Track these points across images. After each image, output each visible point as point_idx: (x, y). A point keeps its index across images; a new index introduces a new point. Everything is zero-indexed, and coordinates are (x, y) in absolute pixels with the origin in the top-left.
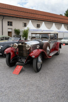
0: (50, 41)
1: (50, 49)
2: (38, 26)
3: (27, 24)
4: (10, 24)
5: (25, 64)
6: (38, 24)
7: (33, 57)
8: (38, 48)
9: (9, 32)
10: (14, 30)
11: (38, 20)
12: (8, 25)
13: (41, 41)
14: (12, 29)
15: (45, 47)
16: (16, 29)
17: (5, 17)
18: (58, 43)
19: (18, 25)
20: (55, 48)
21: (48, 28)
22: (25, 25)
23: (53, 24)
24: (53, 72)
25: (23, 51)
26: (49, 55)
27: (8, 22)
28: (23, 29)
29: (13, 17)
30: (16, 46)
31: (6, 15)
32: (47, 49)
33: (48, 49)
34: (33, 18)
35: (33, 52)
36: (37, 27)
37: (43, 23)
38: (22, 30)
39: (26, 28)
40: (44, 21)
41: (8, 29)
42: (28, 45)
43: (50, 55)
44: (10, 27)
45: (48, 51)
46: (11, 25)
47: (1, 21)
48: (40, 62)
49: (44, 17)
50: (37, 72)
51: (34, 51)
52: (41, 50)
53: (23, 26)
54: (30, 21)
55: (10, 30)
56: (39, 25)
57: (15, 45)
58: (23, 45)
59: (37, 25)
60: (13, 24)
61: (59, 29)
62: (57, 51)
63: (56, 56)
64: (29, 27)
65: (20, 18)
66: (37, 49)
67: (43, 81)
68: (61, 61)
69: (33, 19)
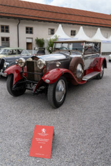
0: (84, 54)
1: (83, 68)
2: (73, 33)
3: (55, 30)
4: (29, 31)
5: (34, 94)
6: (74, 29)
7: (48, 81)
8: (58, 66)
9: (28, 44)
10: (36, 40)
11: (73, 24)
12: (27, 32)
13: (68, 54)
14: (32, 38)
15: (73, 65)
16: (39, 38)
17: (21, 21)
18: (101, 59)
19: (41, 32)
20: (94, 67)
21: (89, 37)
22: (52, 32)
23: (97, 29)
24: (86, 109)
25: (33, 71)
26: (81, 79)
27: (27, 28)
28: (49, 39)
29: (34, 20)
30: (22, 63)
31: (23, 17)
32: (76, 69)
33: (79, 68)
34: (64, 21)
35: (48, 73)
36: (72, 35)
37: (81, 27)
38: (47, 40)
39: (53, 37)
40: (82, 25)
41: (27, 38)
42: (41, 61)
43: (83, 79)
44: (29, 35)
45: (79, 71)
46: (31, 33)
47: (17, 27)
48: (61, 90)
49: (83, 19)
50: (55, 108)
51: (51, 72)
52: (63, 70)
53: (50, 33)
54: (60, 25)
55: (30, 41)
56: (75, 32)
57: (21, 60)
58: (34, 61)
59: (72, 31)
60: (34, 31)
61: (107, 38)
62: (99, 73)
63: (96, 80)
64: (58, 35)
65: (44, 21)
66: (56, 67)
67: (62, 125)
68: (103, 89)
69: (65, 23)
